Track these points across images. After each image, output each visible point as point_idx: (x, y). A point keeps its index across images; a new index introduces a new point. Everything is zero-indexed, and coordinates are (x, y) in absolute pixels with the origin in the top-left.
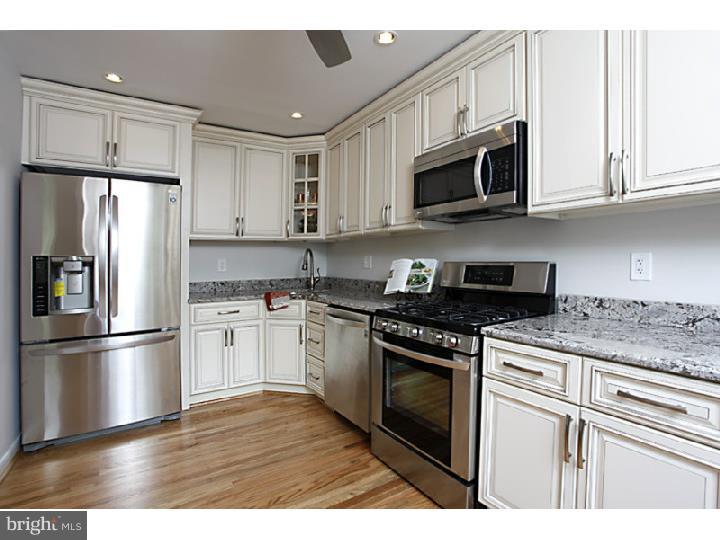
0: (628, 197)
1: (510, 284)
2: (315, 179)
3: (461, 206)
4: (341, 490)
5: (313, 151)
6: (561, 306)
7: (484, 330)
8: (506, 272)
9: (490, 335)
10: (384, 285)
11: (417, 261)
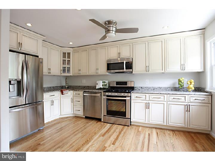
0: (149, 72)
1: (127, 85)
2: (69, 59)
3: (121, 71)
4: (104, 130)
5: (69, 52)
6: (135, 88)
7: (131, 92)
8: (125, 83)
9: (133, 93)
10: (96, 86)
11: (104, 81)
